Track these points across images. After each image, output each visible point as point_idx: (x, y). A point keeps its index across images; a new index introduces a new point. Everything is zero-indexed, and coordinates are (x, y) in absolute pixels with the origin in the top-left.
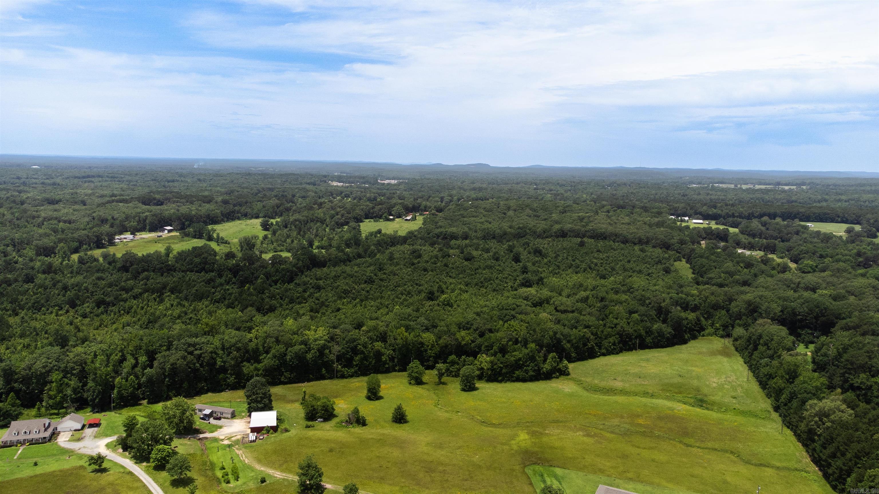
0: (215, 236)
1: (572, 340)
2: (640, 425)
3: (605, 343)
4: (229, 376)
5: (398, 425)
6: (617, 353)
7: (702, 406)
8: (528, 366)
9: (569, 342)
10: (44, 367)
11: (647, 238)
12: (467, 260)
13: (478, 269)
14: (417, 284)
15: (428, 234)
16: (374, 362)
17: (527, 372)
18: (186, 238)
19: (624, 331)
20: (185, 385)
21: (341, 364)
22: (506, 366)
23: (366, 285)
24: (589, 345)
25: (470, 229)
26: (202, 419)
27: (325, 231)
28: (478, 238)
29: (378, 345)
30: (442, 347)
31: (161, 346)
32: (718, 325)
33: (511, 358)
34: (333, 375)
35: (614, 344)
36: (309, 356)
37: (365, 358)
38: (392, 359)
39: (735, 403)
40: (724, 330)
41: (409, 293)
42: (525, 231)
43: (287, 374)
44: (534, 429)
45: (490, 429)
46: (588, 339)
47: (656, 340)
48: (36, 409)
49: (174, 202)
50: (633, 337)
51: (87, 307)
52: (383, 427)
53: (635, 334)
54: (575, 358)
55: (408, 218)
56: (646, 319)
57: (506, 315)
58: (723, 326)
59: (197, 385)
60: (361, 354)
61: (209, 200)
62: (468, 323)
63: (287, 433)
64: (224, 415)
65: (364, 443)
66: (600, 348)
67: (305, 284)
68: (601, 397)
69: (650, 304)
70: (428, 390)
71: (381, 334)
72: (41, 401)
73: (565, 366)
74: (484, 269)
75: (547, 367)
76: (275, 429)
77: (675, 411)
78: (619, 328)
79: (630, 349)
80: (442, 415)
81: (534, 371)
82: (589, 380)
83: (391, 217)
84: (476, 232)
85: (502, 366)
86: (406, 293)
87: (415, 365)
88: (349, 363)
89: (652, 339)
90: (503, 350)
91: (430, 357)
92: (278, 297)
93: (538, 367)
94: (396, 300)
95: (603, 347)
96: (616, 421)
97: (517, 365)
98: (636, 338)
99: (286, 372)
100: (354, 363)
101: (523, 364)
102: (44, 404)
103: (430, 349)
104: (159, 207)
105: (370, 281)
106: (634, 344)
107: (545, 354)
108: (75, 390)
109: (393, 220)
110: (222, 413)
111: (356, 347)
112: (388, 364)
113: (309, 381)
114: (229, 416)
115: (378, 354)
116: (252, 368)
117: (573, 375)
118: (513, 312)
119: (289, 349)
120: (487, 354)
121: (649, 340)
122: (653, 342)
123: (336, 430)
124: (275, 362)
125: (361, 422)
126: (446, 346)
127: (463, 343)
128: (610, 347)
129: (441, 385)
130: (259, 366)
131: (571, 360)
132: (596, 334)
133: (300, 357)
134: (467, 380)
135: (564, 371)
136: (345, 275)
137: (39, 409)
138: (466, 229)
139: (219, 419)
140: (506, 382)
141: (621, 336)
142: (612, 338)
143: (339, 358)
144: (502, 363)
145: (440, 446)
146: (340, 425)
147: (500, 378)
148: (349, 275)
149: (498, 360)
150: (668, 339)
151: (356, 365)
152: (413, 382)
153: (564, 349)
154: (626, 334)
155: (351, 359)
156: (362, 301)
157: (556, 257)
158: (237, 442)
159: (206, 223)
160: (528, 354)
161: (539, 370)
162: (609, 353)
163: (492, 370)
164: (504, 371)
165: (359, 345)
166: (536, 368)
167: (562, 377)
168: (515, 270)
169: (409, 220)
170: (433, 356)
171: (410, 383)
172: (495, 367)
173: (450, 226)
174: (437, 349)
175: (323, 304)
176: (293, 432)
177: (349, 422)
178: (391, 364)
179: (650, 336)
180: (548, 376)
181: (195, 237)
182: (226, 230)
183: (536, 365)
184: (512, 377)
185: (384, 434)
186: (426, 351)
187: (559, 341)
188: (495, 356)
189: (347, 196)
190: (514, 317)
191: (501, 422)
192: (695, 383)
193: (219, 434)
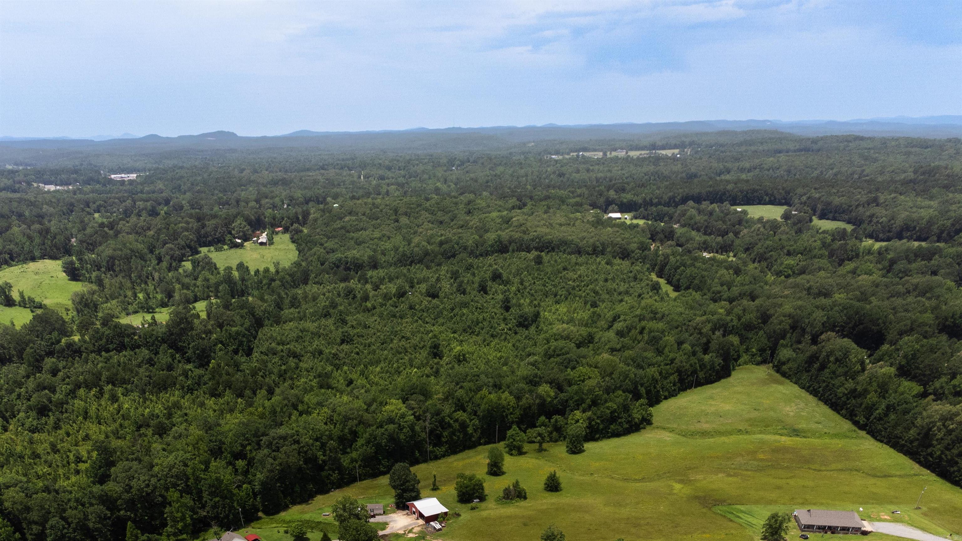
1: (644, 383)
6: (678, 395)
7: (798, 435)
8: (622, 418)
16: (461, 436)
17: (621, 425)
19: (681, 367)
22: (603, 421)
25: (372, 250)
30: (525, 409)
32: (754, 350)
33: (605, 411)
34: (426, 457)
35: (674, 385)
36: (403, 437)
37: (453, 433)
39: (823, 428)
40: (761, 355)
44: (678, 478)
45: (640, 484)
47: (708, 375)
50: (689, 373)
52: (546, 498)
53: (691, 370)
54: (652, 402)
55: (263, 240)
56: (697, 349)
58: (760, 350)
59: (307, 487)
60: (449, 428)
62: (534, 377)
63: (464, 518)
65: (545, 513)
70: (536, 458)
73: (649, 413)
75: (638, 416)
76: (450, 515)
79: (686, 388)
81: (627, 423)
82: (676, 426)
83: (237, 241)
84: (383, 254)
85: (599, 421)
87: (514, 431)
88: (438, 442)
89: (705, 373)
90: (596, 403)
91: (513, 423)
95: (666, 390)
96: (741, 460)
97: (613, 419)
98: (692, 373)
99: (383, 459)
100: (443, 439)
101: (617, 417)
102: (170, 529)
103: (511, 413)
106: (689, 382)
109: (244, 245)
114: (382, 512)
115: (463, 426)
117: (656, 423)
120: (579, 411)
121: (701, 375)
122: (705, 377)
123: (504, 507)
124: (371, 448)
125: (523, 495)
126: (531, 407)
127: (549, 399)
128: (671, 388)
129: (543, 452)
135: (650, 420)
141: (679, 373)
144: (598, 418)
145: (619, 505)
147: (597, 436)
149: (594, 415)
151: (446, 442)
152: (514, 452)
154: (683, 371)
155: (439, 437)
158: (423, 534)
163: (591, 428)
164: (601, 426)
165: (445, 416)
166: (630, 419)
167: (649, 427)
170: (516, 422)
171: (512, 455)
172: (593, 423)
174: (518, 412)
179: (703, 370)
180: (638, 427)
186: (507, 416)
188: (589, 411)
191: (641, 476)
192: (773, 414)
193: (394, 530)
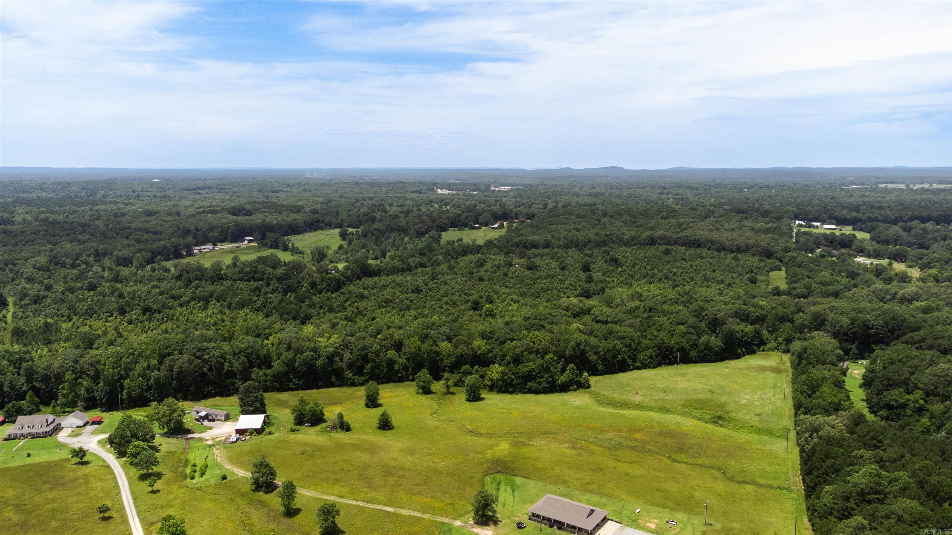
0: (290, 245)
1: (599, 352)
2: (636, 440)
3: (641, 356)
4: (237, 381)
5: (381, 431)
6: (654, 367)
7: (716, 423)
8: (542, 377)
9: (596, 353)
10: (61, 367)
11: (747, 245)
12: (530, 268)
13: (538, 279)
14: (466, 294)
15: (508, 243)
16: (385, 370)
17: (540, 383)
18: (263, 249)
19: (663, 343)
20: (192, 388)
21: (352, 372)
22: (518, 377)
23: (412, 295)
24: (620, 357)
25: (553, 237)
26: (197, 420)
27: (403, 240)
28: (559, 247)
29: (392, 353)
30: (458, 357)
31: (175, 350)
32: (781, 339)
33: (523, 369)
34: (343, 382)
35: (651, 357)
36: (318, 363)
37: (377, 367)
38: (406, 368)
39: (756, 421)
40: (785, 345)
41: (454, 303)
42: (611, 239)
43: (295, 381)
44: (520, 439)
45: (475, 438)
46: (619, 352)
47: (702, 354)
48: (51, 407)
49: (263, 212)
50: (675, 350)
51: (134, 314)
52: (365, 433)
53: (677, 347)
54: (602, 370)
55: (495, 226)
56: (693, 331)
57: (534, 325)
58: (785, 340)
59: (204, 388)
60: (372, 362)
61: (297, 210)
62: (491, 332)
63: (271, 436)
64: (219, 418)
65: (339, 447)
66: (634, 361)
67: (350, 292)
68: (609, 410)
69: (706, 315)
70: (433, 399)
71: (395, 342)
72: (56, 400)
73: (584, 379)
74: (546, 278)
75: (562, 379)
76: (258, 432)
77: (683, 427)
78: (658, 339)
79: (671, 363)
80: (432, 422)
81: (548, 383)
82: (607, 393)
83: (477, 225)
84: (559, 240)
85: (513, 377)
86: (450, 303)
87: (424, 374)
88: (359, 371)
89: (698, 352)
90: (517, 360)
91: (446, 366)
92: (318, 305)
93: (553, 379)
94: (438, 309)
95: (638, 360)
96: (611, 435)
97: (529, 377)
98: (678, 351)
99: (295, 378)
100: (366, 371)
101: (536, 376)
102: (59, 402)
103: (447, 359)
104: (247, 217)
105: (417, 290)
106: (676, 358)
107: (564, 365)
108: (88, 390)
109: (479, 228)
110: (216, 416)
111: (367, 354)
112: (401, 373)
113: (318, 388)
114: (223, 418)
115: (391, 363)
116: (261, 373)
117: (593, 389)
118: (543, 322)
119: (299, 356)
120: (500, 364)
121: (693, 353)
122: (699, 356)
123: (318, 434)
124: (283, 368)
125: (344, 427)
126: (462, 356)
127: (479, 352)
128: (646, 360)
129: (449, 395)
130: (269, 372)
131: (595, 372)
132: (630, 346)
133: (309, 365)
134: (471, 390)
135: (584, 384)
136: (394, 284)
137: (54, 407)
138: (549, 237)
139: (213, 420)
140: (517, 394)
141: (660, 348)
142: (650, 350)
143: (350, 366)
144: (513, 374)
145: (411, 452)
146: (324, 431)
147: (511, 390)
148: (398, 284)
149: (510, 371)
150: (716, 353)
151: (367, 374)
152: (420, 391)
153: (588, 362)
154: (665, 347)
155: (362, 367)
156: (401, 310)
157: (633, 266)
158: (218, 443)
159: (287, 234)
160: (543, 365)
161: (554, 382)
162: (644, 366)
163: (503, 381)
164: (515, 382)
165: (370, 352)
166: (550, 380)
167: (581, 390)
168: (580, 280)
169: (496, 228)
170: (449, 367)
171: (418, 393)
172: (506, 377)
173: (534, 233)
174: (453, 359)
175: (360, 313)
176: (276, 435)
177: (334, 428)
178: (404, 373)
179: (695, 349)
180: (564, 388)
181: (271, 247)
182: (305, 240)
183: (550, 377)
184: (524, 388)
185: (363, 440)
186: (442, 360)
187: (584, 352)
188: (508, 366)
189: (446, 204)
190: (543, 327)
191: (489, 432)
192: (723, 399)
193: (207, 435)
